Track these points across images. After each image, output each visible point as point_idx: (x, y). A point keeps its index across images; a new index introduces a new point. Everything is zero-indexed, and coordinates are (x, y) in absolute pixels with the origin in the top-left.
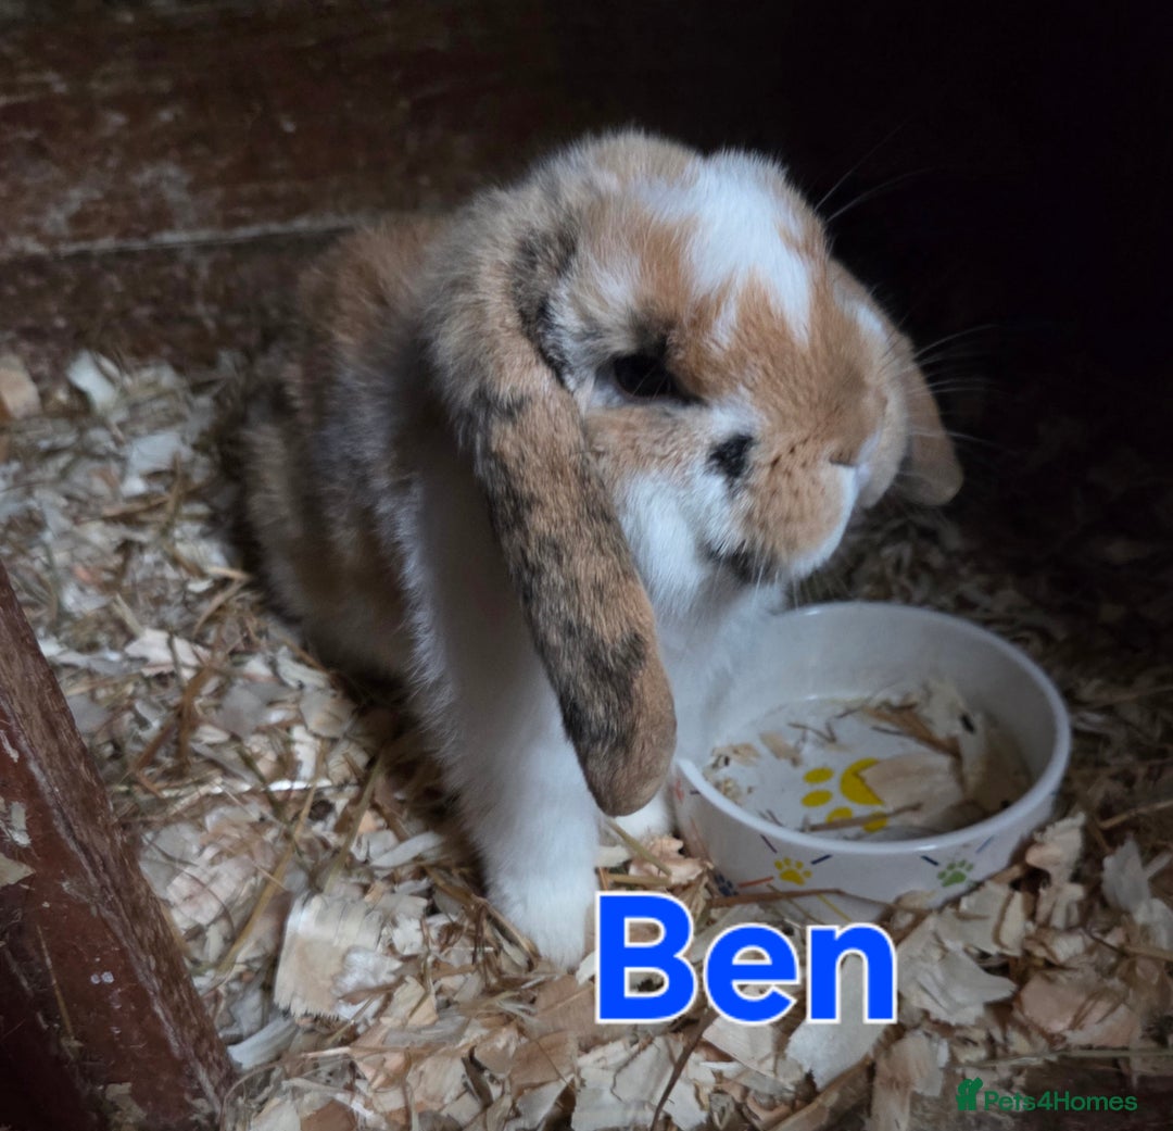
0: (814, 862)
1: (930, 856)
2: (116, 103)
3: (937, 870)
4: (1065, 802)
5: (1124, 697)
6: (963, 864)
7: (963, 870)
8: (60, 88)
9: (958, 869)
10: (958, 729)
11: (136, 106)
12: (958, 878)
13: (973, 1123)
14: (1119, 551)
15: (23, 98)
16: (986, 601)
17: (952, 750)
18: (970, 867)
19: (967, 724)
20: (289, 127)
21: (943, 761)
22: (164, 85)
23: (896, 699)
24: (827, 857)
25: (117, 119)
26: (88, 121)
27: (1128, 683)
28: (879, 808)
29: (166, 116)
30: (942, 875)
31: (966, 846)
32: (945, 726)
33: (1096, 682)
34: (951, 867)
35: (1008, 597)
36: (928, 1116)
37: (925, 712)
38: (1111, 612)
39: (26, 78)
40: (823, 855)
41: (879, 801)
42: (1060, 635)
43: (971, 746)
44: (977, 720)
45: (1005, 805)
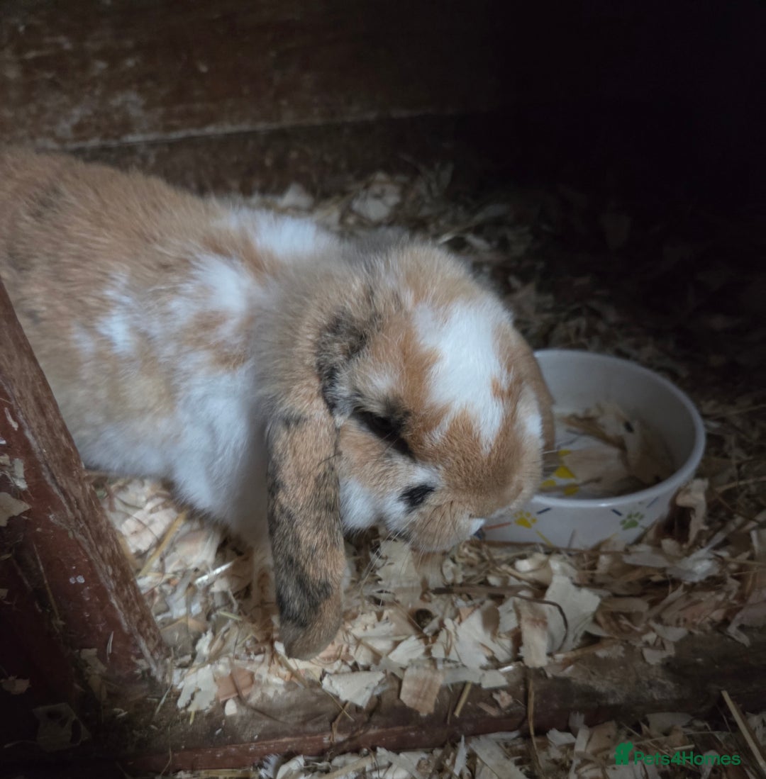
0: (540, 513)
1: (617, 509)
2: (103, 55)
3: (621, 519)
4: (699, 474)
5: (732, 412)
6: (637, 515)
7: (637, 519)
8: (68, 46)
9: (633, 518)
10: (622, 431)
11: (112, 57)
12: (634, 524)
13: (647, 685)
14: (719, 322)
15: (45, 52)
16: (634, 353)
17: (620, 444)
18: (642, 517)
19: (629, 427)
20: (204, 69)
21: (614, 452)
22: (129, 43)
23: (580, 413)
24: (548, 509)
25: (101, 65)
26: (85, 66)
27: (732, 403)
28: (573, 481)
29: (130, 63)
30: (623, 522)
31: (640, 503)
32: (614, 428)
33: (712, 403)
34: (630, 517)
35: (649, 350)
36: (615, 680)
37: (601, 421)
38: (716, 360)
39: (48, 40)
40: (544, 508)
41: (573, 475)
42: (684, 373)
43: (632, 441)
44: (635, 425)
45: (658, 480)
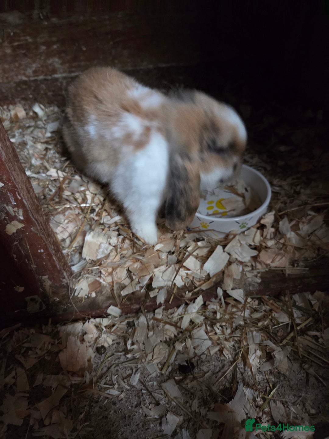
0: (210, 223)
1: (238, 222)
2: (43, 44)
3: (239, 225)
4: (270, 209)
5: (284, 183)
6: (245, 223)
7: (245, 225)
8: (30, 40)
9: (244, 225)
10: (244, 191)
11: (48, 44)
12: (244, 227)
13: (248, 285)
14: (283, 148)
15: (22, 43)
16: (251, 160)
17: (243, 196)
18: (247, 224)
19: (246, 190)
20: (84, 49)
21: (240, 199)
22: (54, 39)
23: (229, 184)
24: (213, 222)
25: (44, 48)
26: (37, 48)
27: (285, 180)
28: (225, 210)
29: (55, 47)
30: (240, 226)
31: (246, 219)
32: (241, 190)
33: (277, 180)
34: (243, 224)
35: (256, 160)
36: (237, 283)
37: (236, 187)
38: (281, 163)
39: (22, 38)
40: (211, 221)
41: (225, 208)
42: (269, 168)
43: (248, 195)
44: (249, 189)
45: (255, 209)
